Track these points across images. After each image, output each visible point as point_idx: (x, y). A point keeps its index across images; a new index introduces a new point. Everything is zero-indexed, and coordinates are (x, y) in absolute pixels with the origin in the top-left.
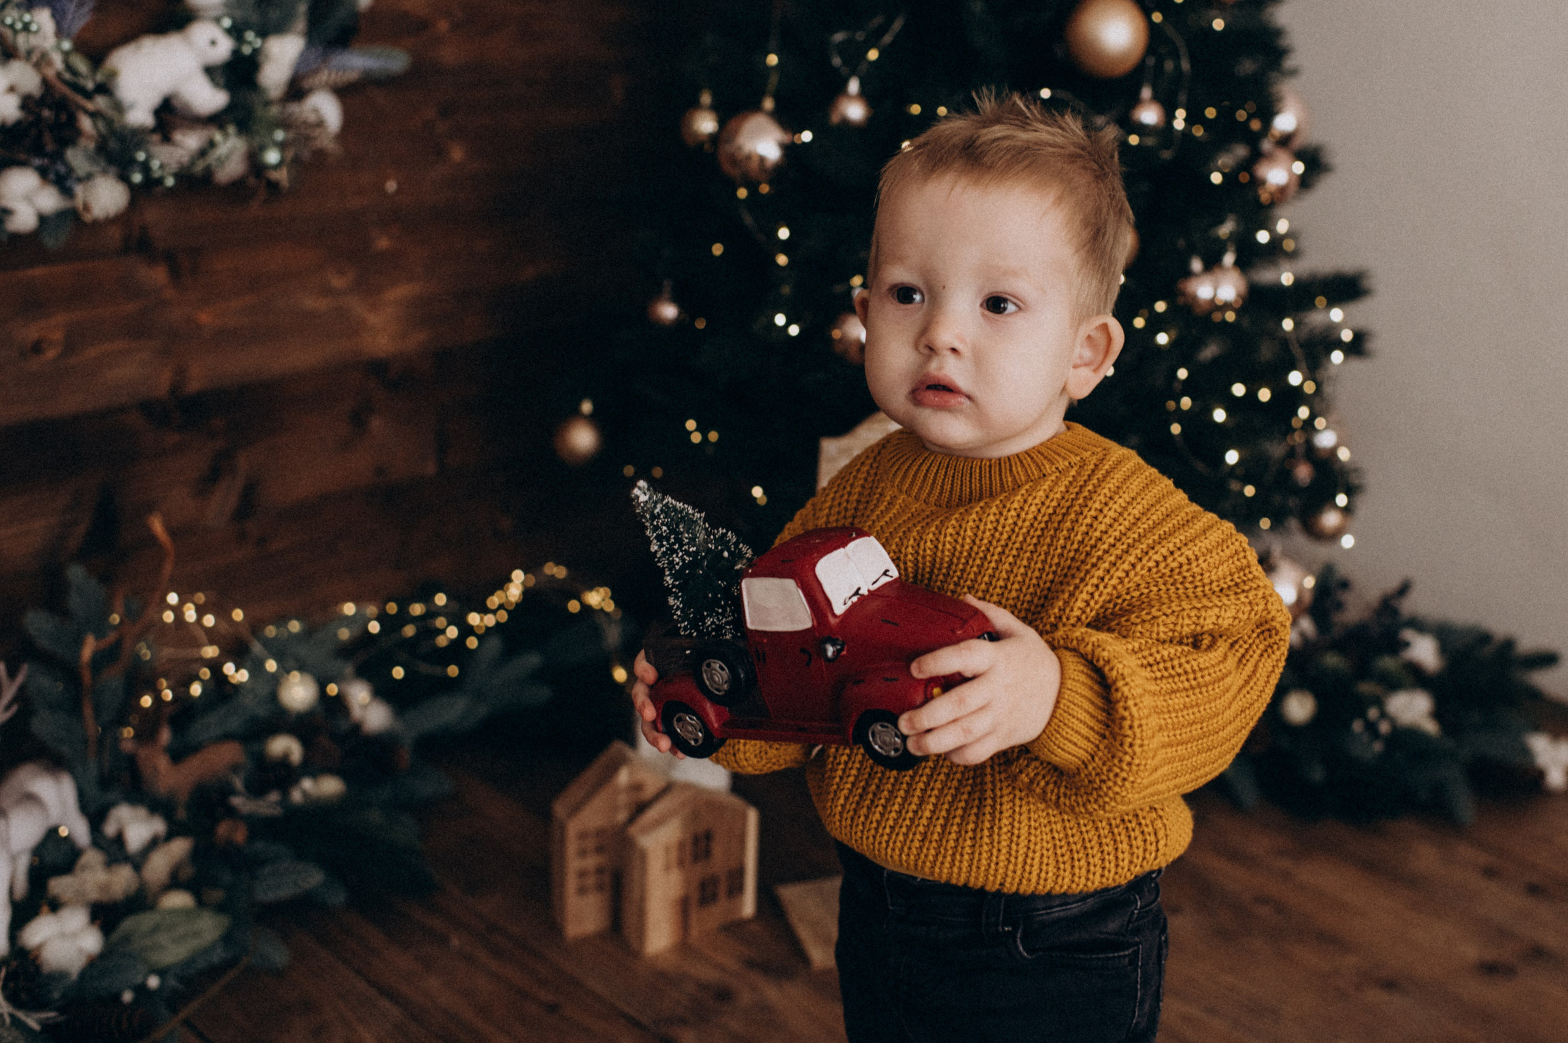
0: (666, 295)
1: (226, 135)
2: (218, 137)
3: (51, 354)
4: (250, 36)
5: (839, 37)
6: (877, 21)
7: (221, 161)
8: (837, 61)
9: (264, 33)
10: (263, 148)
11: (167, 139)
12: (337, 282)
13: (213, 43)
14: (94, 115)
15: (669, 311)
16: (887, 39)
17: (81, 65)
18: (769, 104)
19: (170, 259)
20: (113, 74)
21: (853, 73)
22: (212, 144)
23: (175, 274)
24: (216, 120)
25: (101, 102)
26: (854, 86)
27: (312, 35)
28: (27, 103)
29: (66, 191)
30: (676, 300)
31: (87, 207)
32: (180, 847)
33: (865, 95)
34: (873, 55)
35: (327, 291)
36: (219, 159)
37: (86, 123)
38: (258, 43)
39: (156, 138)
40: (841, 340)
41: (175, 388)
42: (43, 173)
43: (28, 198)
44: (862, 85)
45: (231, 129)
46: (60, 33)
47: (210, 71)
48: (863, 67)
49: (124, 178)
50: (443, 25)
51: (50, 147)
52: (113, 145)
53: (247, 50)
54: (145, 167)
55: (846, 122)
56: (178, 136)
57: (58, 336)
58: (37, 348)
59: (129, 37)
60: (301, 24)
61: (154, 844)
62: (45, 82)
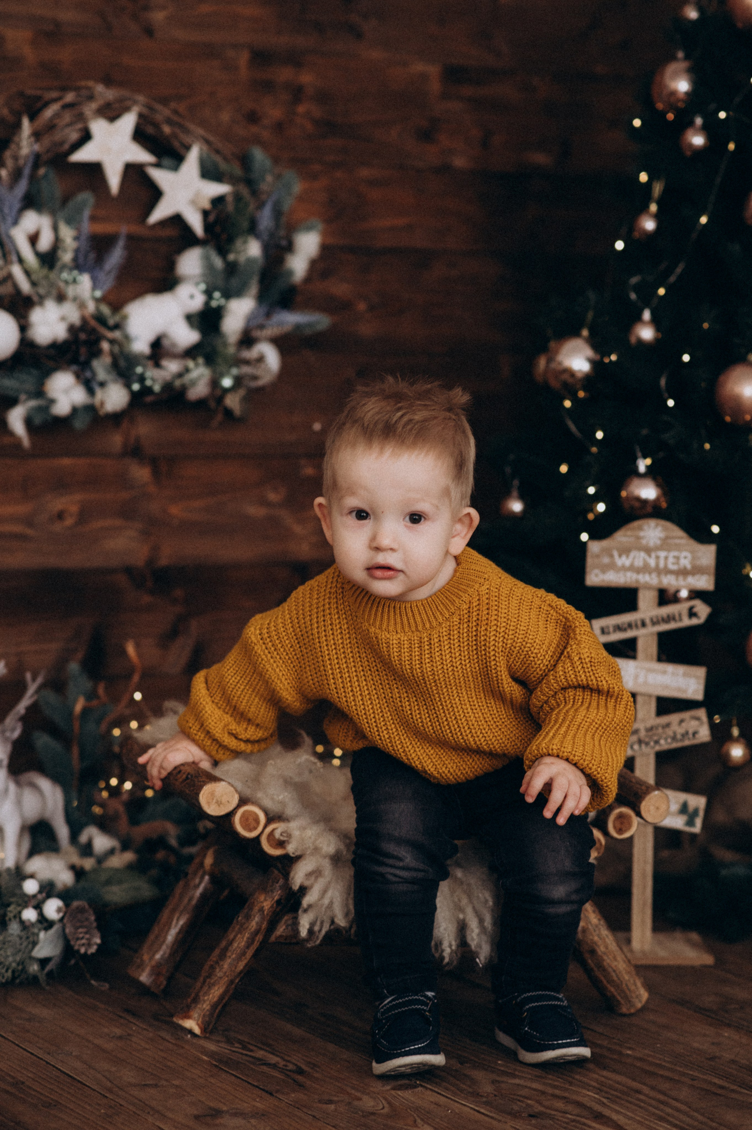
0: (515, 493)
1: (197, 365)
2: (191, 364)
3: (69, 522)
4: (217, 295)
5: (634, 280)
6: (663, 266)
7: (193, 383)
8: (633, 296)
9: (228, 295)
10: (222, 375)
11: (157, 365)
12: (272, 497)
13: (192, 297)
14: (112, 342)
15: (517, 507)
16: (672, 279)
17: (106, 310)
18: (585, 333)
19: (154, 463)
20: (125, 318)
21: (647, 305)
22: (187, 370)
23: (156, 473)
24: (191, 353)
25: (117, 334)
26: (647, 315)
27: (261, 298)
28: (72, 329)
29: (91, 391)
30: (522, 497)
31: (102, 404)
32: (129, 856)
33: (656, 322)
34: (662, 291)
35: (264, 503)
36: (191, 381)
37: (105, 346)
38: (223, 301)
39: (150, 363)
40: (627, 498)
41: (150, 562)
42: (78, 376)
43: (66, 391)
44: (653, 314)
45: (201, 360)
46: (94, 288)
47: (190, 318)
48: (655, 301)
49: (128, 386)
50: (362, 306)
51: (82, 358)
52: (122, 363)
53: (214, 304)
54: (142, 379)
55: (640, 342)
56: (165, 363)
57: (74, 509)
58: (60, 516)
59: (138, 294)
60: (254, 289)
61: (111, 852)
62: (84, 319)
